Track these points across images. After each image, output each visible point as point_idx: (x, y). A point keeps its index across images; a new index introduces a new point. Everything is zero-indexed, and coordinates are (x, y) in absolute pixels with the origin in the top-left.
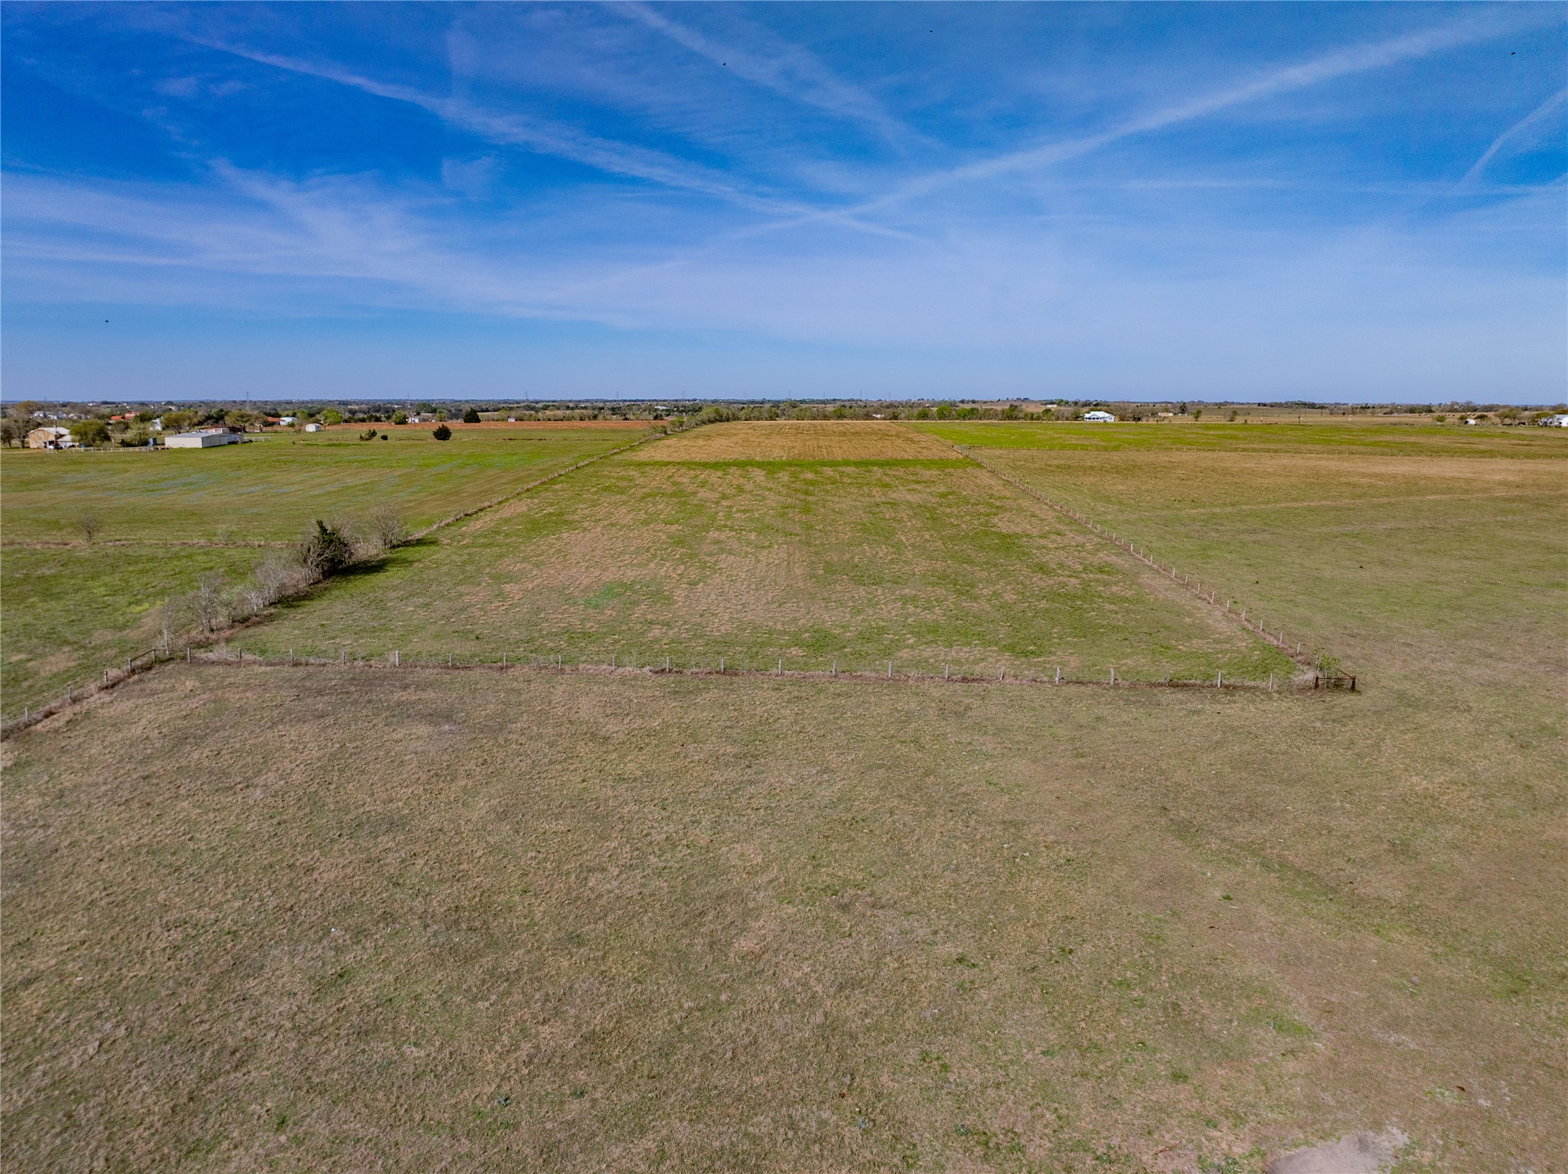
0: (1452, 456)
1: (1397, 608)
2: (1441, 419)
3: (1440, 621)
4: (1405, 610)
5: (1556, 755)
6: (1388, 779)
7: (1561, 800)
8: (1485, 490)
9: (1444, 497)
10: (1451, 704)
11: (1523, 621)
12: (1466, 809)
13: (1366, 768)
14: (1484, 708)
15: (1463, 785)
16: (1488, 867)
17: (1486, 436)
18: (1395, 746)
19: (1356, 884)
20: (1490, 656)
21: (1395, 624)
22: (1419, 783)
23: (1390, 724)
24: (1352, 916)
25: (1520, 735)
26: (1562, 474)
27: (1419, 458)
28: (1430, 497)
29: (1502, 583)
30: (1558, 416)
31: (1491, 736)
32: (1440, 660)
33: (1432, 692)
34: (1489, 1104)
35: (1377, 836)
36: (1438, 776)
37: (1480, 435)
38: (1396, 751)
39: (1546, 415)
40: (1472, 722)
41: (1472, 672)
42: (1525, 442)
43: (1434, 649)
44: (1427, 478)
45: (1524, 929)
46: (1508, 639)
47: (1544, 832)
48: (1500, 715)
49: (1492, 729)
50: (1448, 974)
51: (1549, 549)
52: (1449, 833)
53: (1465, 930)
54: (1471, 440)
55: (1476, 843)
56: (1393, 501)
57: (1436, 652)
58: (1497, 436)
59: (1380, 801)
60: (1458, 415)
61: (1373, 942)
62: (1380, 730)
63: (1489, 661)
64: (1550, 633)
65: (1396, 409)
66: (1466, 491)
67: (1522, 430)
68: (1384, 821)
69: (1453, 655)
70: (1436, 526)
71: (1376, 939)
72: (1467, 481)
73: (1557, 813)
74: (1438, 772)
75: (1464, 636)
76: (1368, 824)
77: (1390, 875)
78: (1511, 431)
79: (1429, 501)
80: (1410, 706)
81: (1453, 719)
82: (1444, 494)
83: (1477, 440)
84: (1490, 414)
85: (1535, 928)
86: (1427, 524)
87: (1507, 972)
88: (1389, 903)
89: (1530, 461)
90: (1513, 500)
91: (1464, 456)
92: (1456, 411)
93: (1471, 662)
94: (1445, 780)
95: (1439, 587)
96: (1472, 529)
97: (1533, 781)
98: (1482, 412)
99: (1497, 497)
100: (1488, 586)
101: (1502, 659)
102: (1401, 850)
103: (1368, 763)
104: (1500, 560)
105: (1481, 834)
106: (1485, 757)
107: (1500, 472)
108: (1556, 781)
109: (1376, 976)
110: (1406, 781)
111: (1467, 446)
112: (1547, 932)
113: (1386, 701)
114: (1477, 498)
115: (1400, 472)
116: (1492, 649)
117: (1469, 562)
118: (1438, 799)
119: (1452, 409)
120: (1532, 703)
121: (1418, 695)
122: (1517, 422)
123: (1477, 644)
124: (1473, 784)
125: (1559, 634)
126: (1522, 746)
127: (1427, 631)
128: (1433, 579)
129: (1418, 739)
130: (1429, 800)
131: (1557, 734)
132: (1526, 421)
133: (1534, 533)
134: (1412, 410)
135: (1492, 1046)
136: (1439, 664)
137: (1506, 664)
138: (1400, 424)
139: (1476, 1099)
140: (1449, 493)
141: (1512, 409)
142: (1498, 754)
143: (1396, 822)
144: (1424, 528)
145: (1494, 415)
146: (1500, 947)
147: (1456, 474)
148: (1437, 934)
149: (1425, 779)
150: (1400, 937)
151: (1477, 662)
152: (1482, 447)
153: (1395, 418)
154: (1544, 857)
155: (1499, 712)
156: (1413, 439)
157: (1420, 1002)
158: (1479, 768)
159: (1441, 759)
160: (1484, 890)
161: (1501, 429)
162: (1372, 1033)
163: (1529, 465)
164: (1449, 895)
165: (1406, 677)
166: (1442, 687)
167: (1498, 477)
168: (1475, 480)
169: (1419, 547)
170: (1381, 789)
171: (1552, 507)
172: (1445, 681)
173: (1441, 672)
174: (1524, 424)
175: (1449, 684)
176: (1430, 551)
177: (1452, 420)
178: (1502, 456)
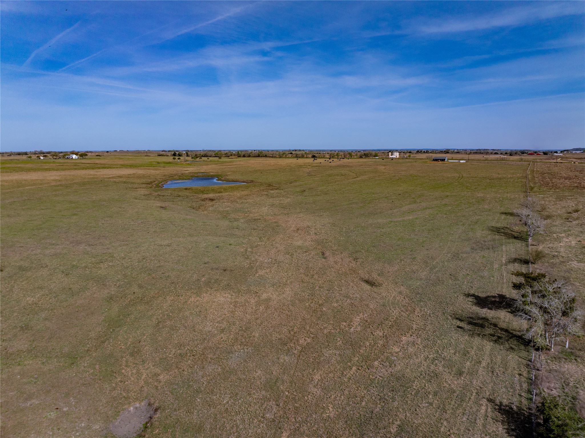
0: (35, 171)
1: (16, 233)
2: (30, 157)
3: (34, 235)
4: (19, 233)
5: (78, 274)
6: (17, 302)
7: (81, 290)
8: (48, 183)
9: (32, 187)
10: (40, 266)
11: (64, 229)
12: (49, 304)
13: (7, 301)
14: (52, 264)
15: (47, 295)
16: (59, 322)
17: (48, 163)
18: (19, 288)
19: (8, 349)
20: (54, 244)
21: (16, 240)
22: (30, 300)
23: (16, 280)
24: (8, 363)
25: (66, 271)
26: (74, 175)
27: (22, 173)
28: (27, 188)
29: (56, 217)
30: (71, 155)
31: (55, 274)
32: (35, 250)
33: (32, 263)
34: (67, 409)
35: (15, 326)
36: (37, 295)
37: (45, 163)
38: (19, 290)
39: (67, 155)
40: (48, 271)
41: (47, 252)
42: (61, 165)
43: (32, 246)
44: (25, 180)
45: (73, 340)
46: (59, 237)
47: (77, 303)
48: (58, 265)
49: (56, 271)
50: (48, 368)
51: (71, 202)
52: (43, 315)
53: (53, 349)
54: (42, 165)
55: (54, 315)
56: (12, 190)
57: (33, 247)
58: (52, 163)
59: (15, 312)
60: (37, 155)
61: (17, 369)
62: (12, 283)
63: (53, 246)
64: (73, 232)
65: (12, 153)
66: (41, 184)
67: (60, 160)
68: (17, 319)
69: (40, 247)
70: (30, 198)
71: (19, 368)
72: (41, 180)
73: (80, 295)
74: (37, 293)
75: (43, 239)
76: (11, 323)
77: (22, 340)
78: (56, 161)
79: (27, 189)
80: (24, 271)
81: (41, 271)
82: (33, 186)
83: (44, 165)
84: (48, 155)
85: (77, 338)
86: (26, 198)
87: (69, 358)
88: (23, 351)
89: (63, 171)
90: (58, 186)
91: (39, 171)
92: (36, 154)
93: (46, 248)
94: (40, 295)
95: (32, 222)
96: (44, 198)
97: (71, 286)
98: (45, 154)
99: (52, 186)
100: (51, 219)
101: (58, 245)
102: (25, 328)
103: (8, 298)
104: (55, 208)
105: (55, 311)
106: (54, 282)
107: (53, 176)
108: (79, 284)
109: (20, 382)
110: (25, 300)
111: (41, 167)
112: (81, 338)
113: (14, 271)
114: (45, 186)
115: (14, 179)
116: (54, 242)
117: (43, 211)
118: (38, 303)
119: (35, 153)
120: (69, 258)
121: (27, 265)
122: (58, 157)
123: (48, 241)
124: (51, 293)
125: (76, 232)
126: (67, 275)
127: (29, 240)
128: (30, 219)
129: (28, 282)
130: (34, 305)
131: (78, 267)
132: (61, 157)
133: (66, 197)
134: (19, 154)
135: (66, 387)
136: (34, 251)
137: (59, 246)
138: (14, 160)
139: (63, 409)
140: (34, 186)
141: (55, 152)
142: (59, 280)
143: (22, 318)
144: (25, 200)
145: (50, 155)
146: (66, 350)
147: (37, 178)
148: (43, 355)
149: (32, 298)
150: (28, 362)
151: (49, 248)
152: (46, 167)
153: (12, 157)
154: (77, 312)
155: (58, 264)
156: (19, 165)
157: (38, 384)
158: (52, 287)
159: (38, 288)
160: (58, 331)
161: (53, 160)
162: (20, 406)
163: (63, 173)
164: (46, 338)
165: (21, 260)
166: (36, 260)
167: (52, 178)
168: (44, 180)
169: (24, 208)
170: (15, 307)
171: (72, 187)
172: (37, 258)
173: (36, 255)
174: (61, 158)
175: (39, 258)
176: (28, 209)
177: (34, 157)
178: (53, 170)
